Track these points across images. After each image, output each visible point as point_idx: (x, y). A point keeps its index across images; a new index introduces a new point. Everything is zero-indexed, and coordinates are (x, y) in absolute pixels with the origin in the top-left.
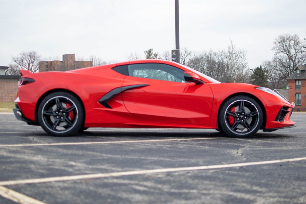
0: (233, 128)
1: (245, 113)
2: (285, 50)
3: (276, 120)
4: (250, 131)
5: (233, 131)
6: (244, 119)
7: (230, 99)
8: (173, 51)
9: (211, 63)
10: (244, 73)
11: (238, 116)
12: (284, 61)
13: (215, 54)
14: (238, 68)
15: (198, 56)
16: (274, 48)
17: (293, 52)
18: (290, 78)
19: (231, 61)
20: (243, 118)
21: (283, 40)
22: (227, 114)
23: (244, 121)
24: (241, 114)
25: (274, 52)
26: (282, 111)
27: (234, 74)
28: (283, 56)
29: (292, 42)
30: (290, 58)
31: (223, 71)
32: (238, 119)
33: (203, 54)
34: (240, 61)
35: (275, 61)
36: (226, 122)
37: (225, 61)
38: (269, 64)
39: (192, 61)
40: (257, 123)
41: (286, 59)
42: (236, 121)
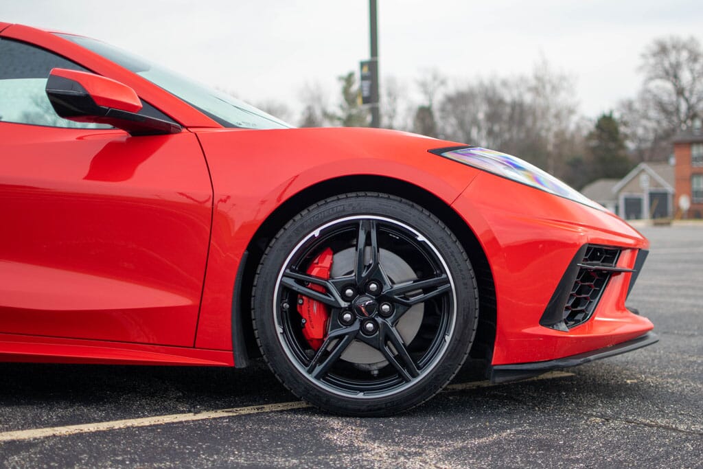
0: (320, 361)
1: (381, 284)
2: (667, 73)
3: (548, 318)
4: (408, 381)
5: (317, 377)
6: (379, 320)
7: (304, 212)
8: (362, 64)
9: (494, 102)
10: (572, 127)
11: (344, 304)
12: (665, 98)
13: (505, 84)
14: (557, 116)
15: (463, 88)
16: (641, 68)
17: (686, 76)
18: (678, 137)
19: (541, 101)
20: (369, 308)
21: (663, 50)
22: (284, 288)
23: (375, 323)
24: (361, 289)
25: (642, 77)
26: (582, 269)
27: (548, 130)
28: (664, 88)
29: (685, 55)
30: (680, 92)
31: (521, 123)
32: (347, 316)
33: (474, 83)
34: (562, 99)
35: (644, 100)
36: (279, 330)
37: (528, 98)
38: (629, 106)
39: (450, 100)
40: (448, 338)
41: (670, 95)
42: (335, 327)
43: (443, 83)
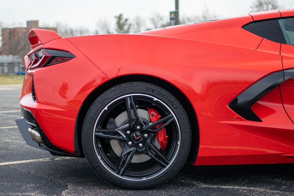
8: (171, 13)
43: (161, 19)
